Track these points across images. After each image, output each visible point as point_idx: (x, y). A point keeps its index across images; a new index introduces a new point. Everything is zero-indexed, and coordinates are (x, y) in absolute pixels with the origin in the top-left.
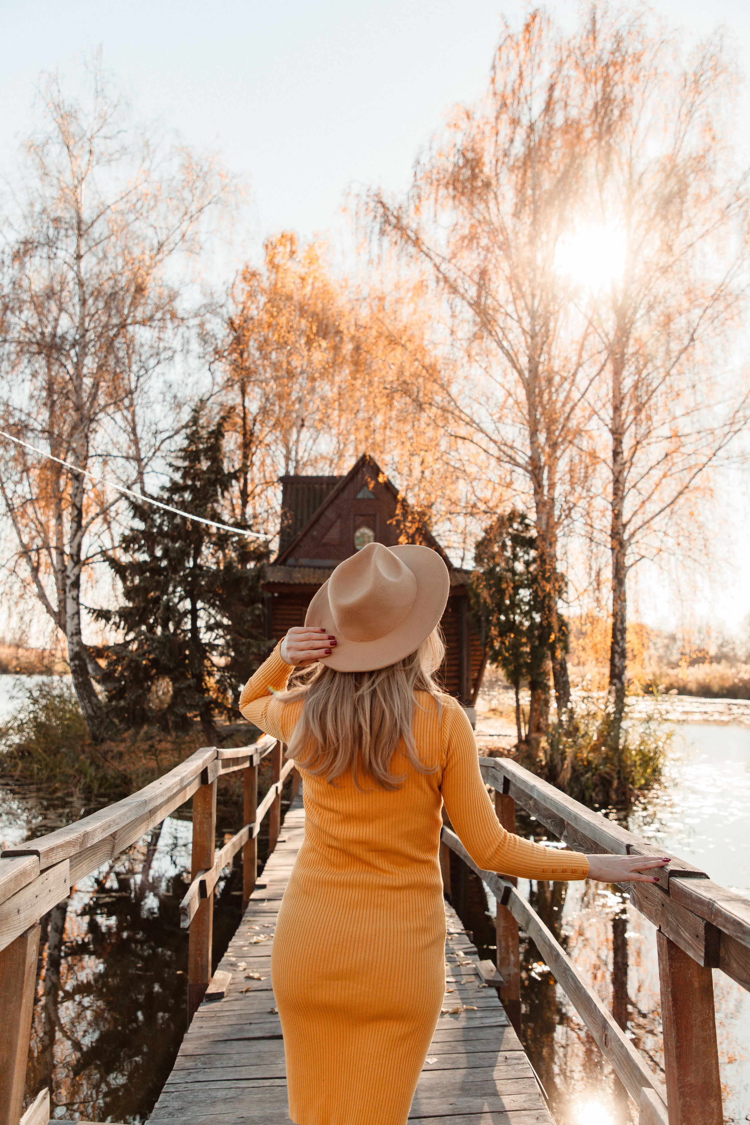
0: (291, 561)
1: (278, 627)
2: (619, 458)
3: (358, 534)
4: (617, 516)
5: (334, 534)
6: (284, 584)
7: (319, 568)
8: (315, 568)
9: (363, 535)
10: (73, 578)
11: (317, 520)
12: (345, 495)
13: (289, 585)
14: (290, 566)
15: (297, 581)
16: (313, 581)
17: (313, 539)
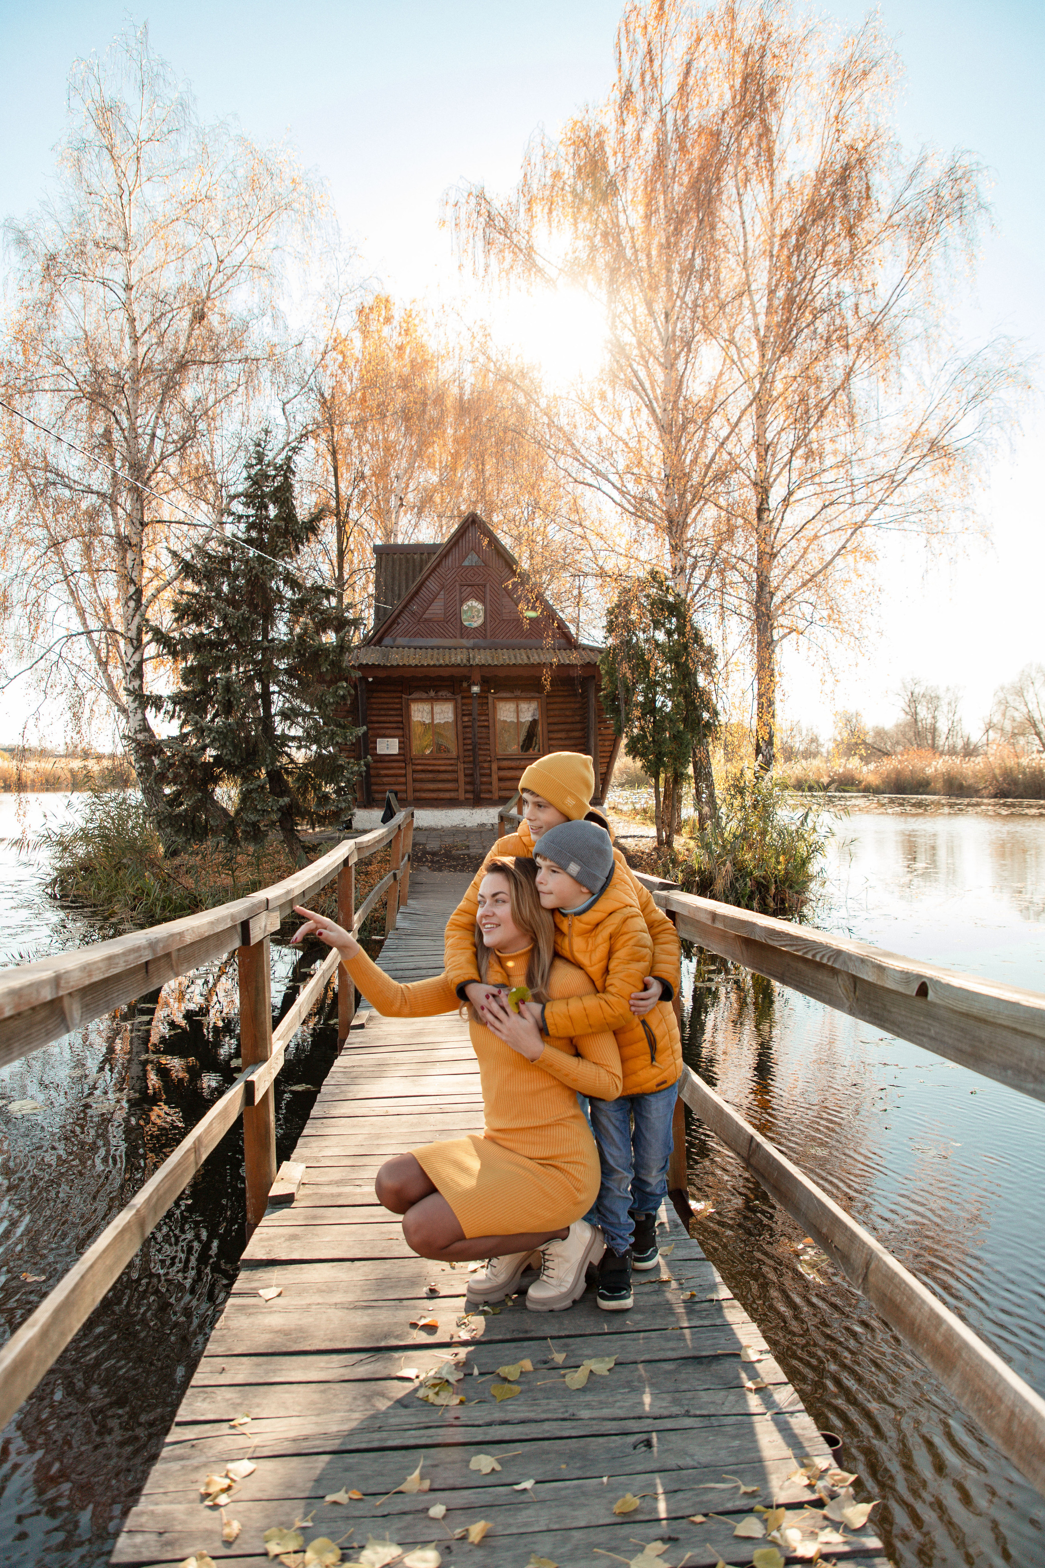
0: (387, 641)
1: (375, 718)
2: (765, 515)
3: (465, 607)
4: (763, 584)
5: (437, 609)
6: (378, 666)
7: (421, 649)
8: (416, 649)
9: (471, 608)
10: (134, 666)
11: (417, 593)
12: (451, 560)
13: (385, 667)
14: (387, 647)
15: (395, 663)
16: (413, 662)
17: (413, 614)
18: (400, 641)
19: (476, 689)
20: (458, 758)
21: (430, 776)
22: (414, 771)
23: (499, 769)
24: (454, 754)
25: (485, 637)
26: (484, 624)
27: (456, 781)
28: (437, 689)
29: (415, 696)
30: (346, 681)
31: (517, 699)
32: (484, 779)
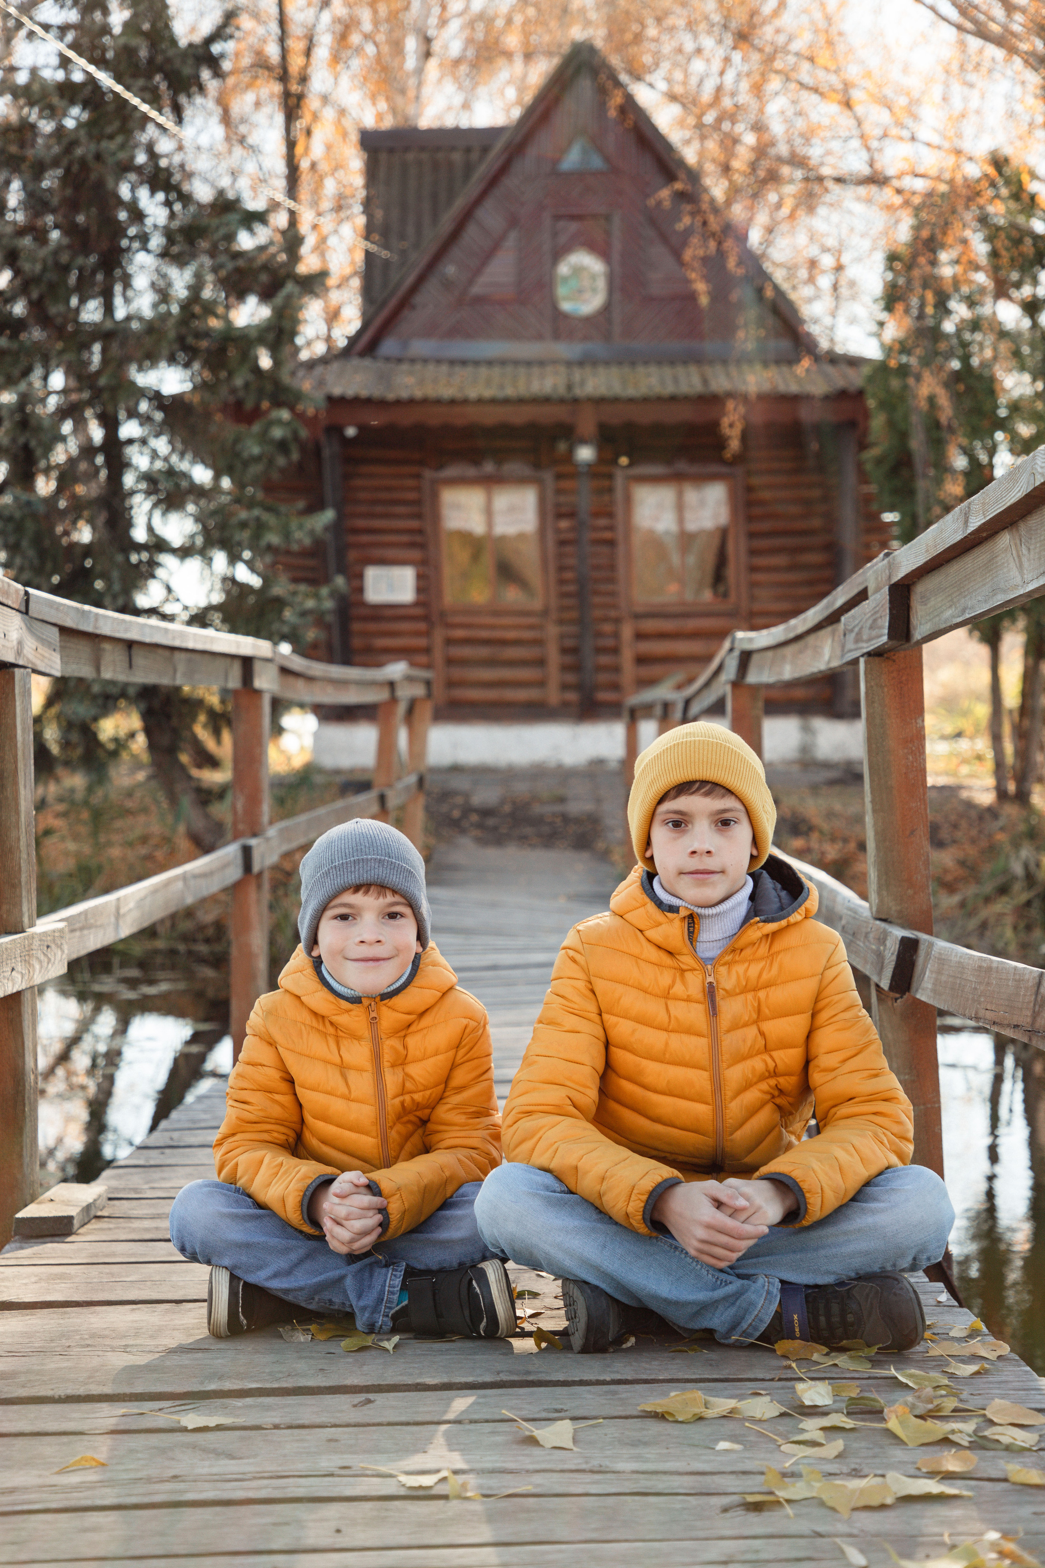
0: (389, 346)
1: (361, 523)
5: (500, 273)
6: (368, 402)
7: (464, 363)
8: (452, 362)
11: (456, 234)
12: (527, 164)
13: (382, 403)
14: (388, 359)
15: (404, 394)
16: (447, 392)
17: (448, 285)
18: (420, 347)
19: (585, 454)
20: (545, 613)
21: (483, 652)
22: (450, 642)
23: (640, 636)
24: (537, 604)
25: (607, 337)
26: (607, 309)
27: (541, 662)
28: (500, 456)
29: (451, 471)
30: (292, 409)
31: (677, 478)
32: (604, 660)
